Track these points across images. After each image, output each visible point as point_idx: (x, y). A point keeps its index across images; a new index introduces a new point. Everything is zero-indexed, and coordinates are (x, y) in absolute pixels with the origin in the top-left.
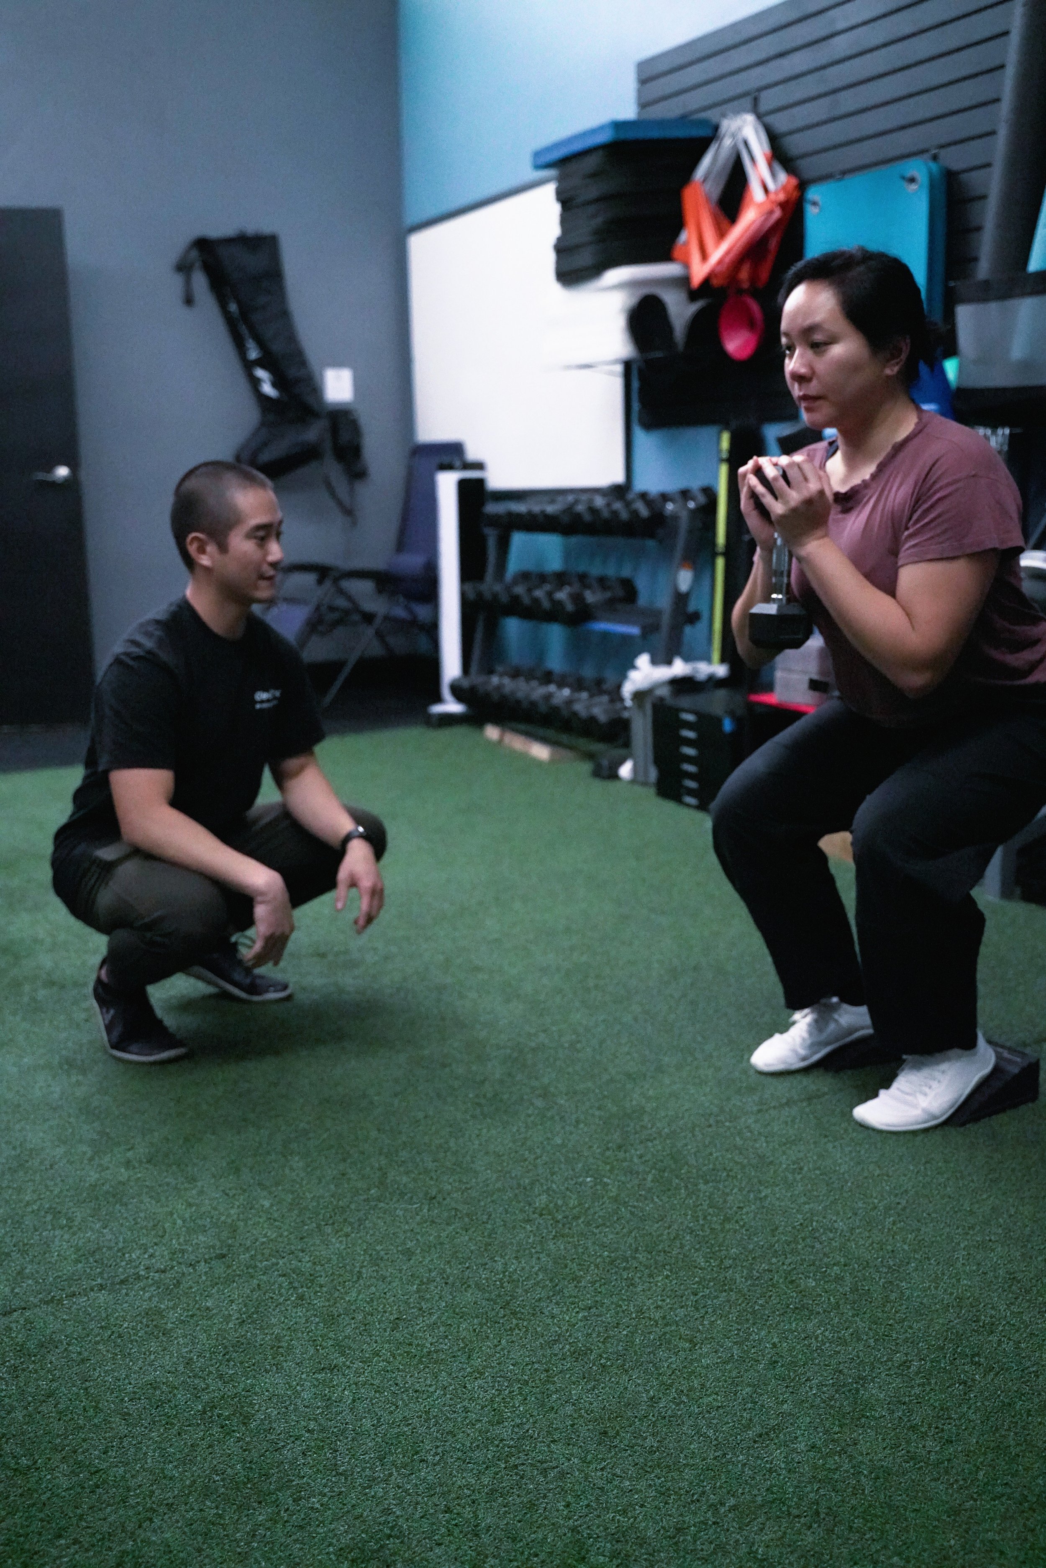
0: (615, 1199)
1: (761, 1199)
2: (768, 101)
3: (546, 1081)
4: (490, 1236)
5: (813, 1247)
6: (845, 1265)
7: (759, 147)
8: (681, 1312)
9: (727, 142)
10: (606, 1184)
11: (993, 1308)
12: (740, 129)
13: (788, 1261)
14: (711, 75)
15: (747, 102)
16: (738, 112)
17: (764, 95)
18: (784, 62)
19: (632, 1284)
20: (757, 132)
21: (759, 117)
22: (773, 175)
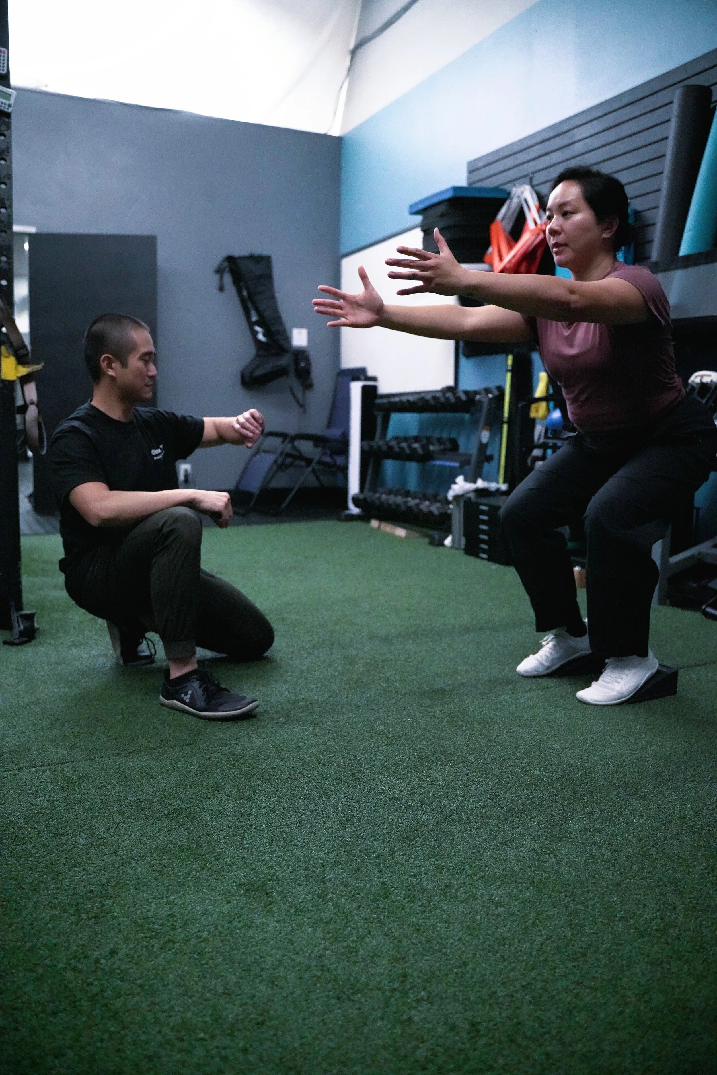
0: (424, 729)
1: (510, 732)
2: (538, 178)
3: (389, 674)
4: (348, 743)
5: (540, 756)
6: (558, 765)
7: (533, 202)
8: (459, 783)
9: (515, 201)
10: (420, 722)
11: (646, 788)
12: (522, 193)
13: (525, 761)
14: (508, 166)
15: (527, 179)
16: (521, 185)
17: (536, 175)
18: (547, 158)
19: (430, 769)
20: (531, 194)
21: (533, 187)
22: (540, 217)
